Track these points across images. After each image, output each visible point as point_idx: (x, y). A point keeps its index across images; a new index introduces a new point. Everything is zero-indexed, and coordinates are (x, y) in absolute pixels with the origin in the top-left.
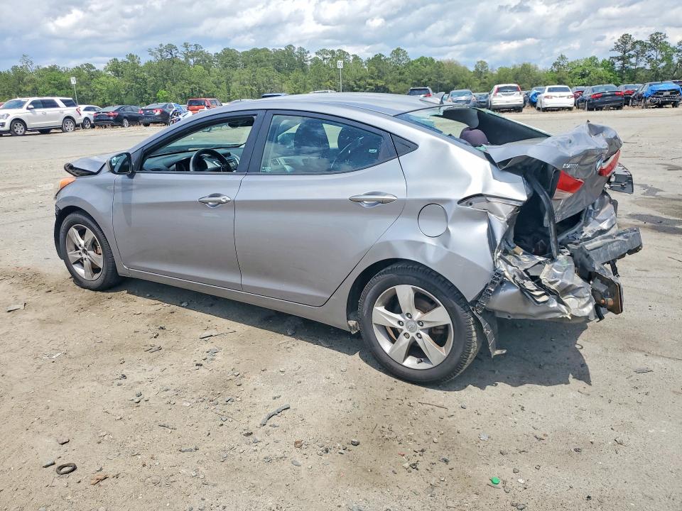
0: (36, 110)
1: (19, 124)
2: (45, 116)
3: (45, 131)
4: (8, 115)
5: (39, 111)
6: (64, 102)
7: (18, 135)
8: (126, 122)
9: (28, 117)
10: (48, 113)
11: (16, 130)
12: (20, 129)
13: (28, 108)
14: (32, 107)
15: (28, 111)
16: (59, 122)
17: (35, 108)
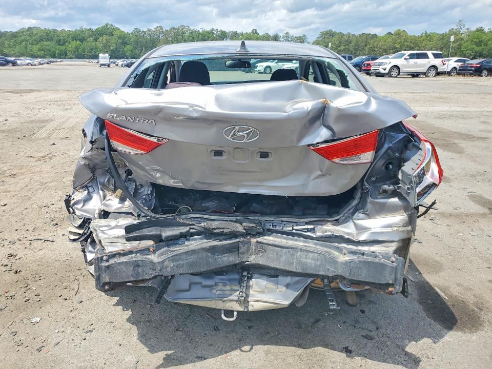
0: (410, 60)
1: (395, 69)
2: (416, 65)
3: (415, 75)
4: (390, 63)
5: (412, 61)
6: (434, 54)
7: (392, 77)
8: (485, 72)
9: (403, 65)
10: (418, 62)
11: (392, 73)
12: (395, 73)
13: (405, 59)
14: (408, 57)
15: (405, 61)
16: (424, 70)
17: (410, 58)
